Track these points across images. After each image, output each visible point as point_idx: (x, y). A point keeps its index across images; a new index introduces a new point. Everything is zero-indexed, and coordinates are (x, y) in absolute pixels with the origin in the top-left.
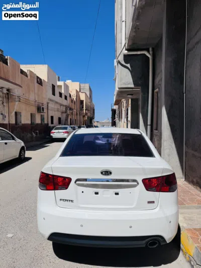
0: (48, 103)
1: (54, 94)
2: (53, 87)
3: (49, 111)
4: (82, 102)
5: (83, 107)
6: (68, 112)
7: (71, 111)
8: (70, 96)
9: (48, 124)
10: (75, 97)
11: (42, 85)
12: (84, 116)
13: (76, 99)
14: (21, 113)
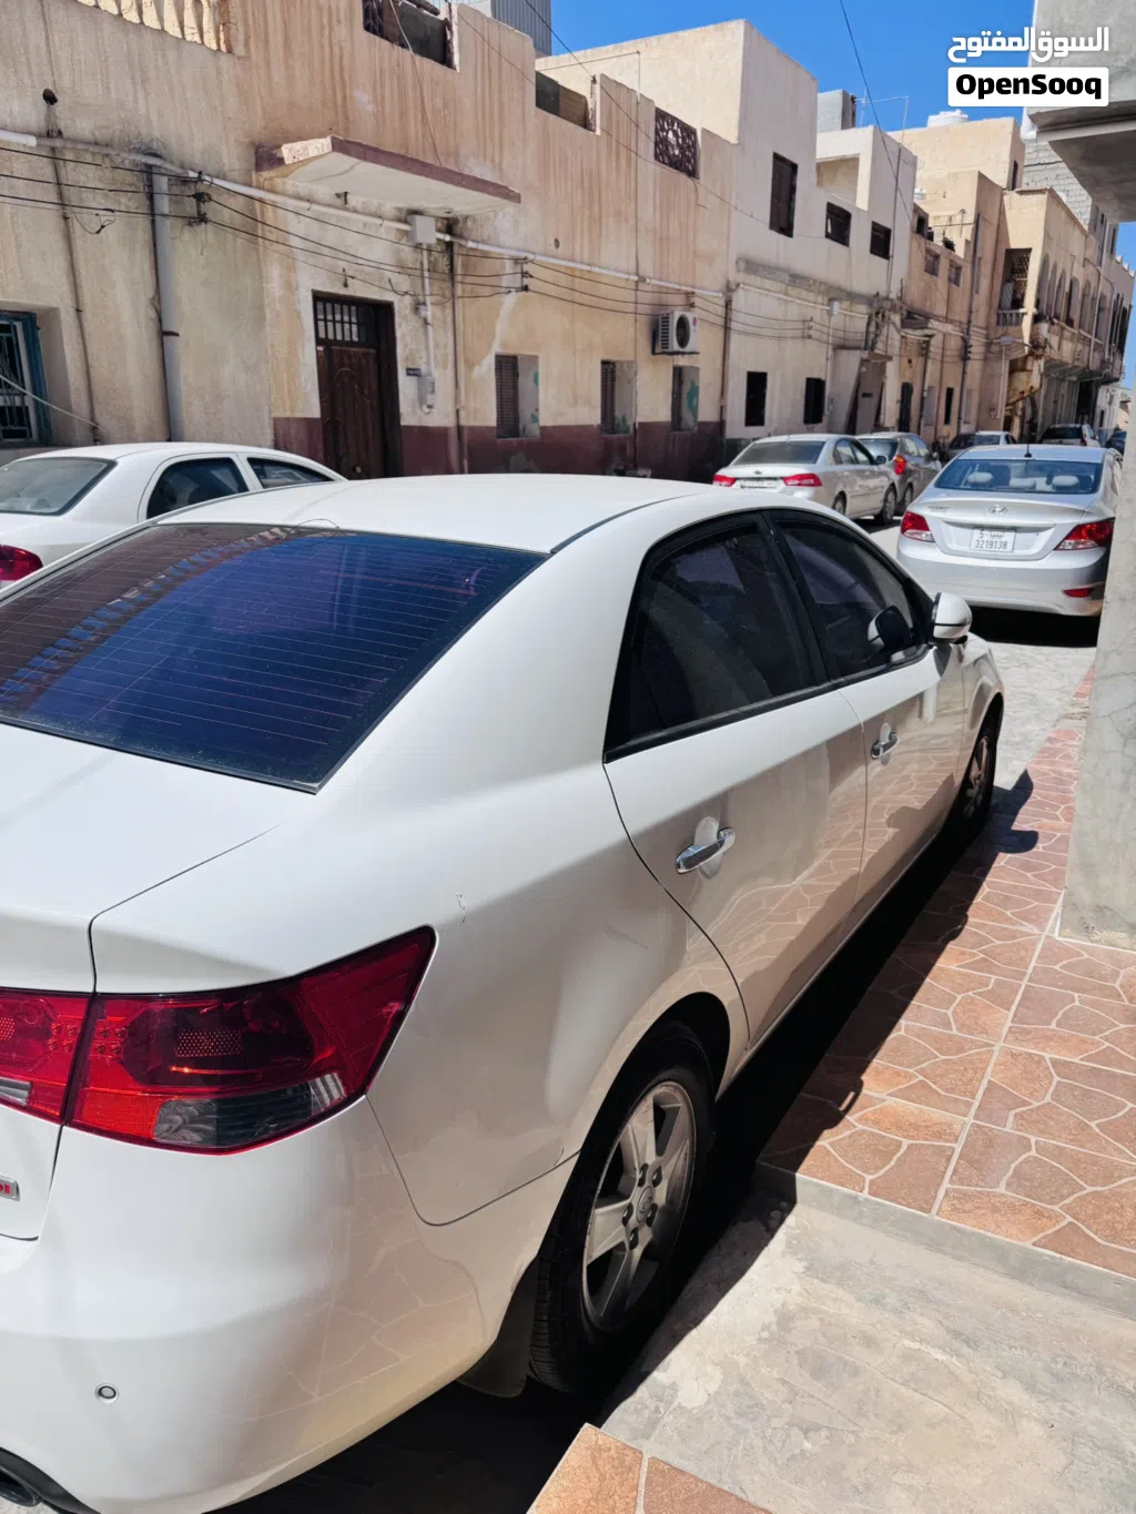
0: (729, 290)
1: (783, 221)
2: (784, 174)
3: (734, 339)
4: (1016, 262)
5: (1018, 303)
6: (893, 337)
7: (915, 335)
8: (921, 226)
9: (721, 425)
10: (968, 233)
11: (693, 174)
12: (1016, 367)
13: (974, 244)
14: (534, 360)
